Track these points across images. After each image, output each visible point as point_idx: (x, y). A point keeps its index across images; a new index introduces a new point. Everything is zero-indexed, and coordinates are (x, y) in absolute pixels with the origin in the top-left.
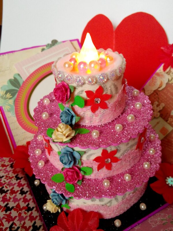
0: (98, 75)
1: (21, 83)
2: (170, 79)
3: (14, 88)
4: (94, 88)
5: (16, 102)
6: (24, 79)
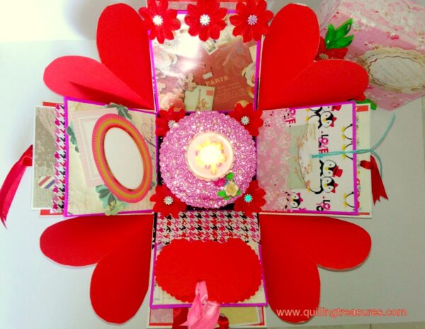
1: (105, 187)
3: (108, 196)
5: (121, 199)
6: (103, 183)
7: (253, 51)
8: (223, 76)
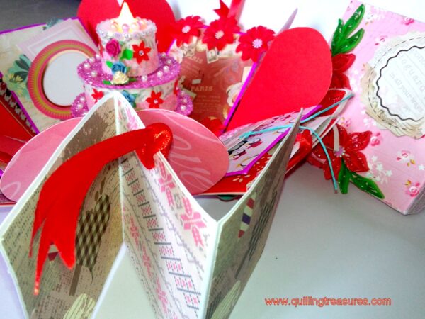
1: (29, 64)
3: (22, 70)
4: (138, 43)
5: (29, 85)
6: (32, 60)
7: (247, 71)
8: (209, 86)
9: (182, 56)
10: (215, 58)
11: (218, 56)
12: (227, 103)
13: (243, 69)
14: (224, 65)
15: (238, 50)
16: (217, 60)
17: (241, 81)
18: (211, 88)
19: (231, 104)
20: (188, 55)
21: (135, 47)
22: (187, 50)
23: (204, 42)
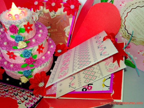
0: (26, 18)
2: (39, 15)
4: (26, 23)
7: (71, 20)
8: (55, 29)
9: (38, 16)
10: (54, 16)
11: (55, 15)
12: (65, 36)
13: (69, 19)
14: (59, 18)
15: (64, 11)
16: (55, 16)
17: (69, 25)
18: (56, 30)
19: (68, 36)
20: (41, 15)
21: (25, 26)
22: (39, 13)
23: (47, 9)
